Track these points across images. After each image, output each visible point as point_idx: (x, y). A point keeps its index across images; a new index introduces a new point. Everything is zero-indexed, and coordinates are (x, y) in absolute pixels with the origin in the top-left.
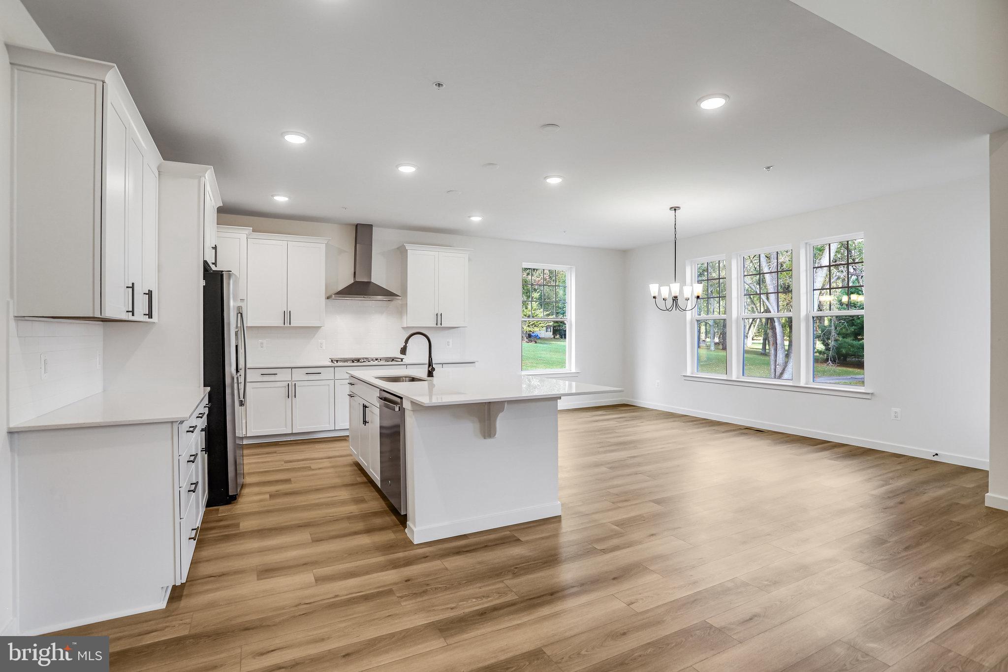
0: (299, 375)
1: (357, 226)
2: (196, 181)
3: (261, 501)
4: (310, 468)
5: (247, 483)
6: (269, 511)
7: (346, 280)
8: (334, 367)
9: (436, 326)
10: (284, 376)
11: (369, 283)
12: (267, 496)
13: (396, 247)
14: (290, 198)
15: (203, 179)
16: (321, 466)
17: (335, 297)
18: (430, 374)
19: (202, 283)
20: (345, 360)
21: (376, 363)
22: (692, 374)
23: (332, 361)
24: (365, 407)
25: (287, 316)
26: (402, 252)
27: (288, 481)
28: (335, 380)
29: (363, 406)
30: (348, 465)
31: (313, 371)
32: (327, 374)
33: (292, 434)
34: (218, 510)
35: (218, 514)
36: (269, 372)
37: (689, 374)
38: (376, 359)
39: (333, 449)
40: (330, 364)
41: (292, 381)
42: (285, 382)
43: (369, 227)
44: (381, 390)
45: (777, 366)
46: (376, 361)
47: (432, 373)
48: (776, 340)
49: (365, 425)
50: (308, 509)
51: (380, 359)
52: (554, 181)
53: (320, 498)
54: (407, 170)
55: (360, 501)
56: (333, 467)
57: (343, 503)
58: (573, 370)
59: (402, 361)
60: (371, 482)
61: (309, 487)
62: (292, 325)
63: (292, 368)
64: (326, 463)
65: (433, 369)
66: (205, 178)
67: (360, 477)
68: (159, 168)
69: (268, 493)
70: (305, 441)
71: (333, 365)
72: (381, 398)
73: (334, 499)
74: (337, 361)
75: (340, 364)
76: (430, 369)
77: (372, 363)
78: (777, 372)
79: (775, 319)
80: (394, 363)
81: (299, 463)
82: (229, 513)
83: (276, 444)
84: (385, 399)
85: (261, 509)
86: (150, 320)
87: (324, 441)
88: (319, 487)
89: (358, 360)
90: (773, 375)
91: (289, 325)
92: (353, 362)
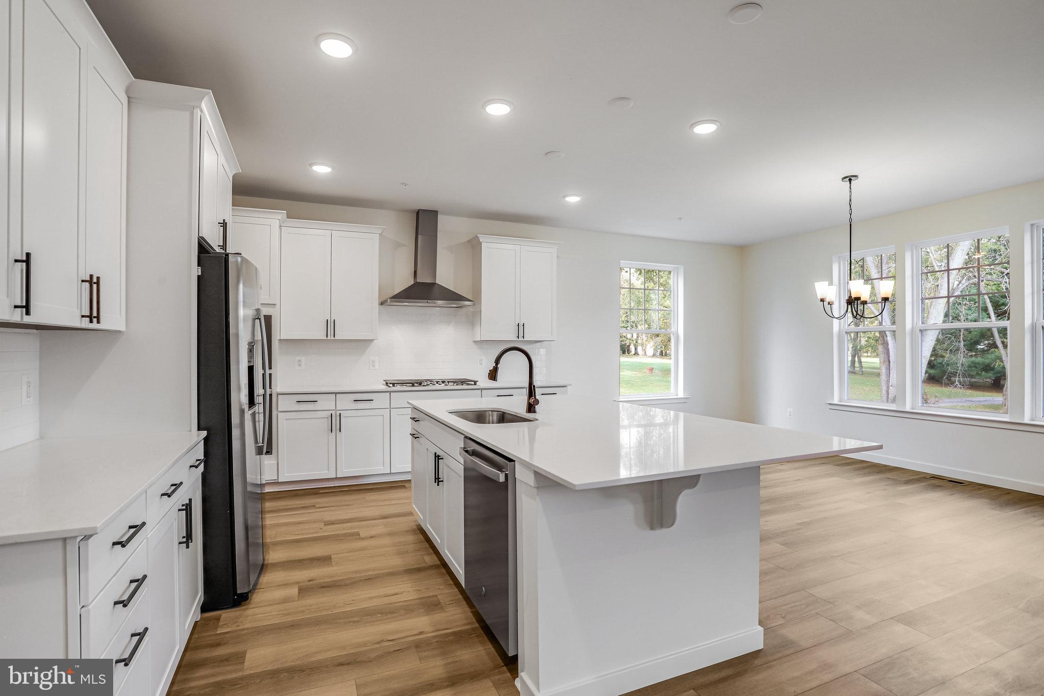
0: (345, 403)
1: (418, 213)
2: (187, 114)
3: (285, 600)
4: (356, 536)
5: (270, 562)
6: (293, 626)
7: (404, 281)
8: (390, 392)
10: (326, 404)
11: (433, 284)
12: (295, 591)
13: (466, 240)
14: (333, 168)
15: (198, 113)
16: (373, 533)
17: (391, 301)
18: (531, 408)
19: (196, 271)
20: (403, 383)
21: (442, 386)
22: (840, 401)
23: (387, 383)
24: (437, 458)
25: (330, 326)
26: (474, 246)
27: (326, 560)
28: (390, 408)
29: (435, 457)
30: (408, 531)
31: (362, 397)
32: (381, 401)
33: (336, 479)
34: (218, 619)
35: (216, 628)
36: (306, 398)
37: (836, 401)
38: (443, 382)
39: (388, 503)
40: (384, 388)
41: (336, 410)
42: (328, 412)
43: (432, 215)
44: (466, 437)
45: (891, 388)
46: (443, 385)
47: (535, 407)
48: (889, 357)
49: (438, 485)
50: (354, 622)
51: (448, 382)
52: (705, 129)
53: (371, 598)
54: (498, 110)
55: (431, 605)
56: (390, 534)
57: (408, 610)
58: (681, 394)
59: (475, 384)
60: (444, 566)
61: (356, 572)
62: (336, 338)
63: (336, 393)
64: (380, 528)
65: (537, 402)
66: (202, 111)
67: (428, 554)
68: (128, 91)
69: (298, 583)
70: (353, 488)
71: (389, 389)
72: (467, 451)
73: (394, 599)
74: (394, 384)
75: (398, 388)
76: (532, 400)
77: (437, 387)
78: (890, 394)
79: (887, 333)
80: (465, 387)
81: (345, 525)
82: (234, 628)
83: (315, 492)
84: (474, 453)
85: (284, 620)
86: (95, 325)
87: (377, 488)
88: (370, 573)
89: (420, 384)
90: (885, 398)
91: (332, 338)
92: (413, 386)
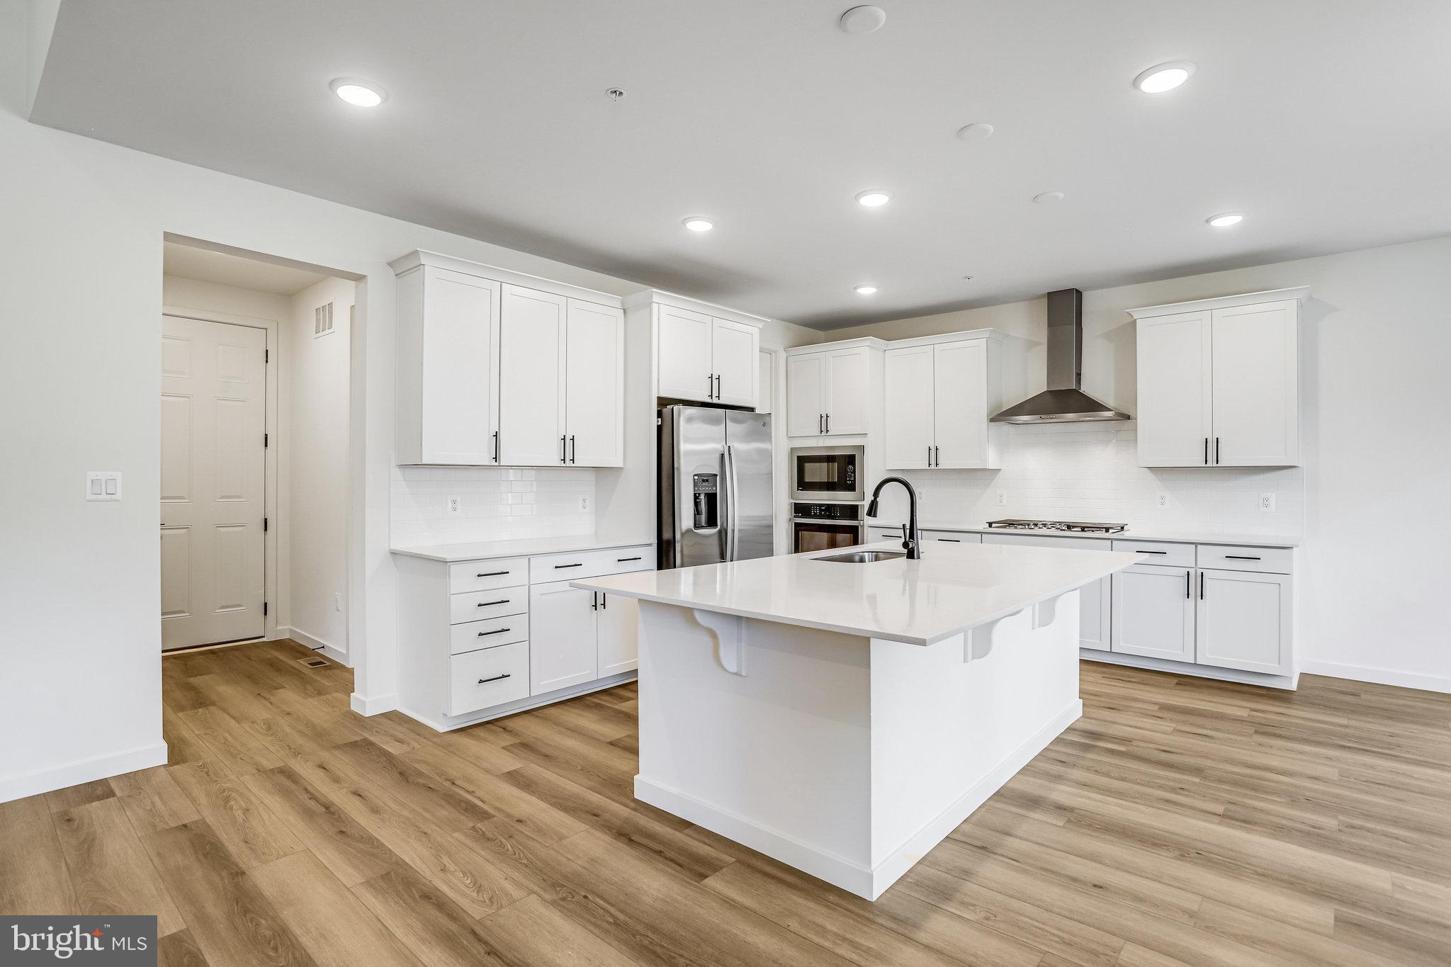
9: (1204, 465)
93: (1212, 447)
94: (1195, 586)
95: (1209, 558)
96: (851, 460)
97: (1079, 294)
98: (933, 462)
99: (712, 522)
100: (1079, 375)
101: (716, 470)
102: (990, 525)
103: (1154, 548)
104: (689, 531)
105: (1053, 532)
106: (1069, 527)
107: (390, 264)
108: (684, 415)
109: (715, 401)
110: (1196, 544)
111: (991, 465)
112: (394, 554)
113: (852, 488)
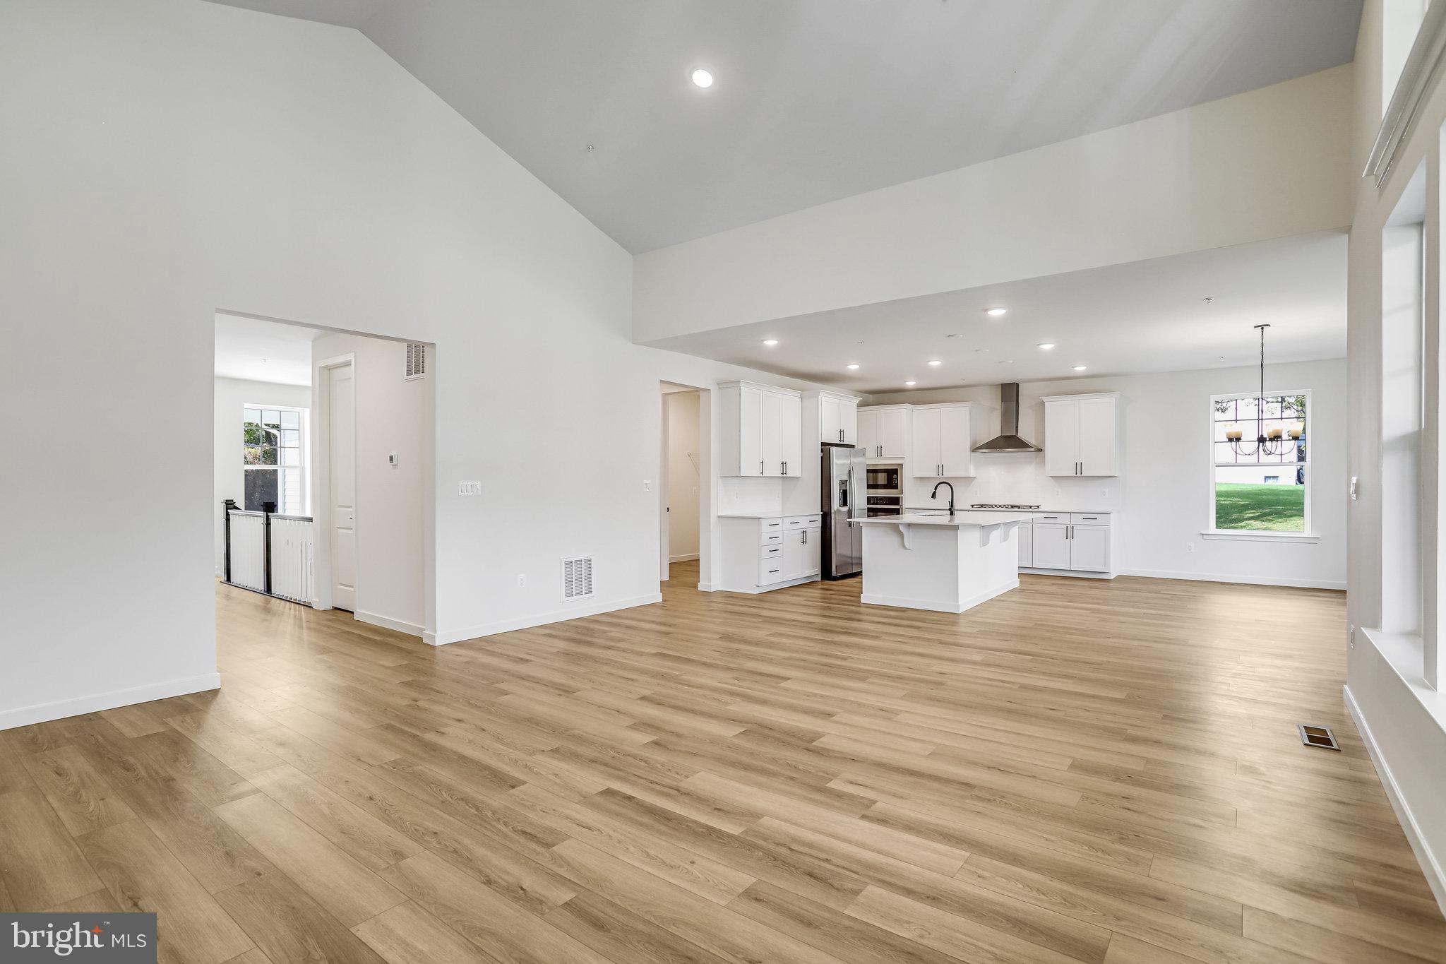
1: (1002, 385)
9: (1075, 475)
11: (1011, 437)
43: (1013, 385)
58: (1308, 533)
93: (1079, 466)
94: (1070, 533)
95: (1077, 519)
96: (895, 472)
97: (1017, 385)
98: (940, 473)
99: (845, 504)
100: (1017, 427)
101: (846, 478)
102: (973, 506)
103: (1051, 516)
104: (838, 510)
105: (1004, 509)
106: (1012, 507)
107: (718, 384)
108: (834, 450)
109: (842, 443)
110: (1071, 513)
111: (972, 475)
112: (719, 517)
113: (896, 487)
